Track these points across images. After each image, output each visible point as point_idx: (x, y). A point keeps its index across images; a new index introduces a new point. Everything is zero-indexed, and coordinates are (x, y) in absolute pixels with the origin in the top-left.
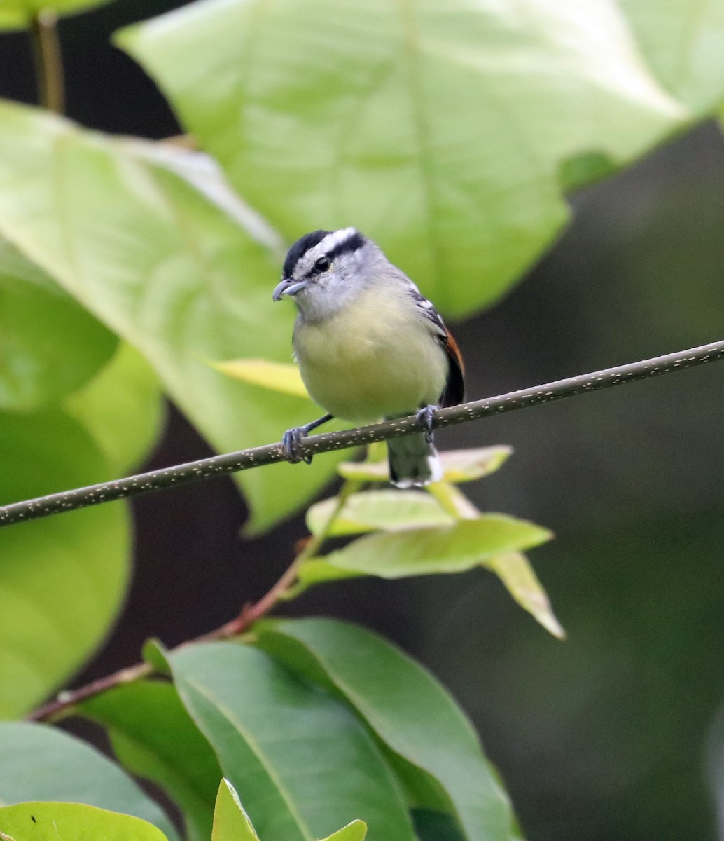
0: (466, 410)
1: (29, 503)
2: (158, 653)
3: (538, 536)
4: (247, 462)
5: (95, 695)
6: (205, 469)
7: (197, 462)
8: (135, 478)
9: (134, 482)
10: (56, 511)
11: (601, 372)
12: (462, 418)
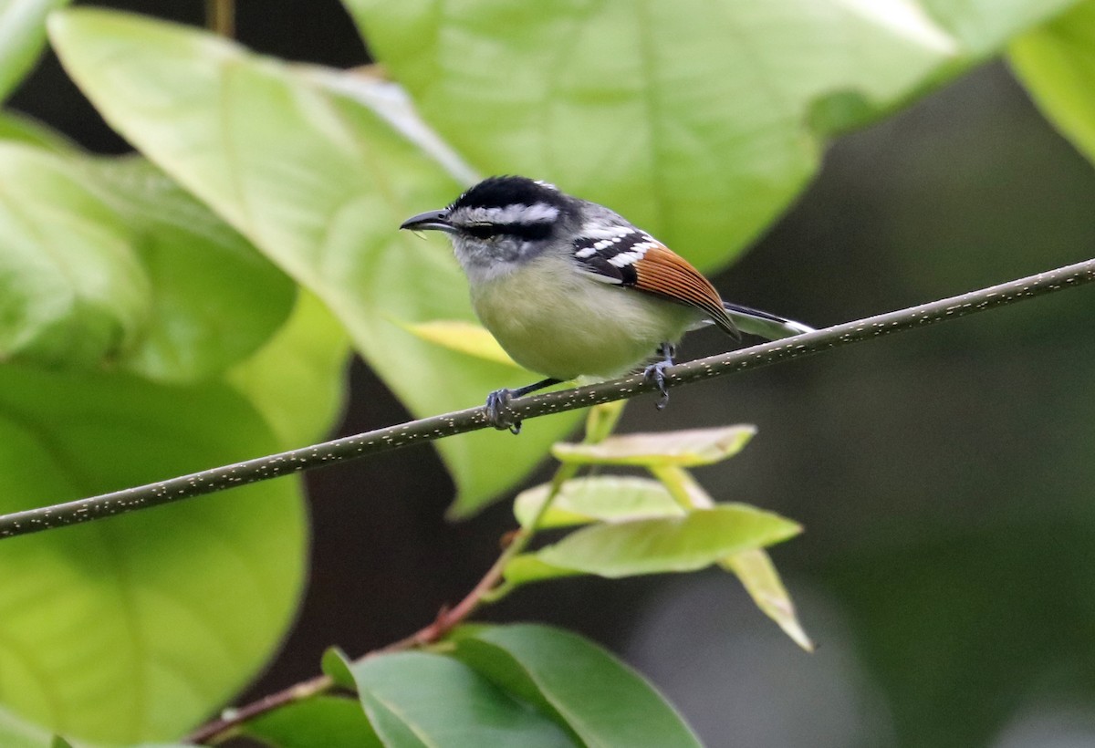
0: (703, 367)
1: (190, 477)
2: (342, 664)
3: (785, 529)
4: (446, 429)
5: (265, 712)
6: (397, 437)
7: (387, 429)
8: (314, 447)
9: (314, 453)
10: (223, 487)
11: (861, 321)
12: (698, 376)
